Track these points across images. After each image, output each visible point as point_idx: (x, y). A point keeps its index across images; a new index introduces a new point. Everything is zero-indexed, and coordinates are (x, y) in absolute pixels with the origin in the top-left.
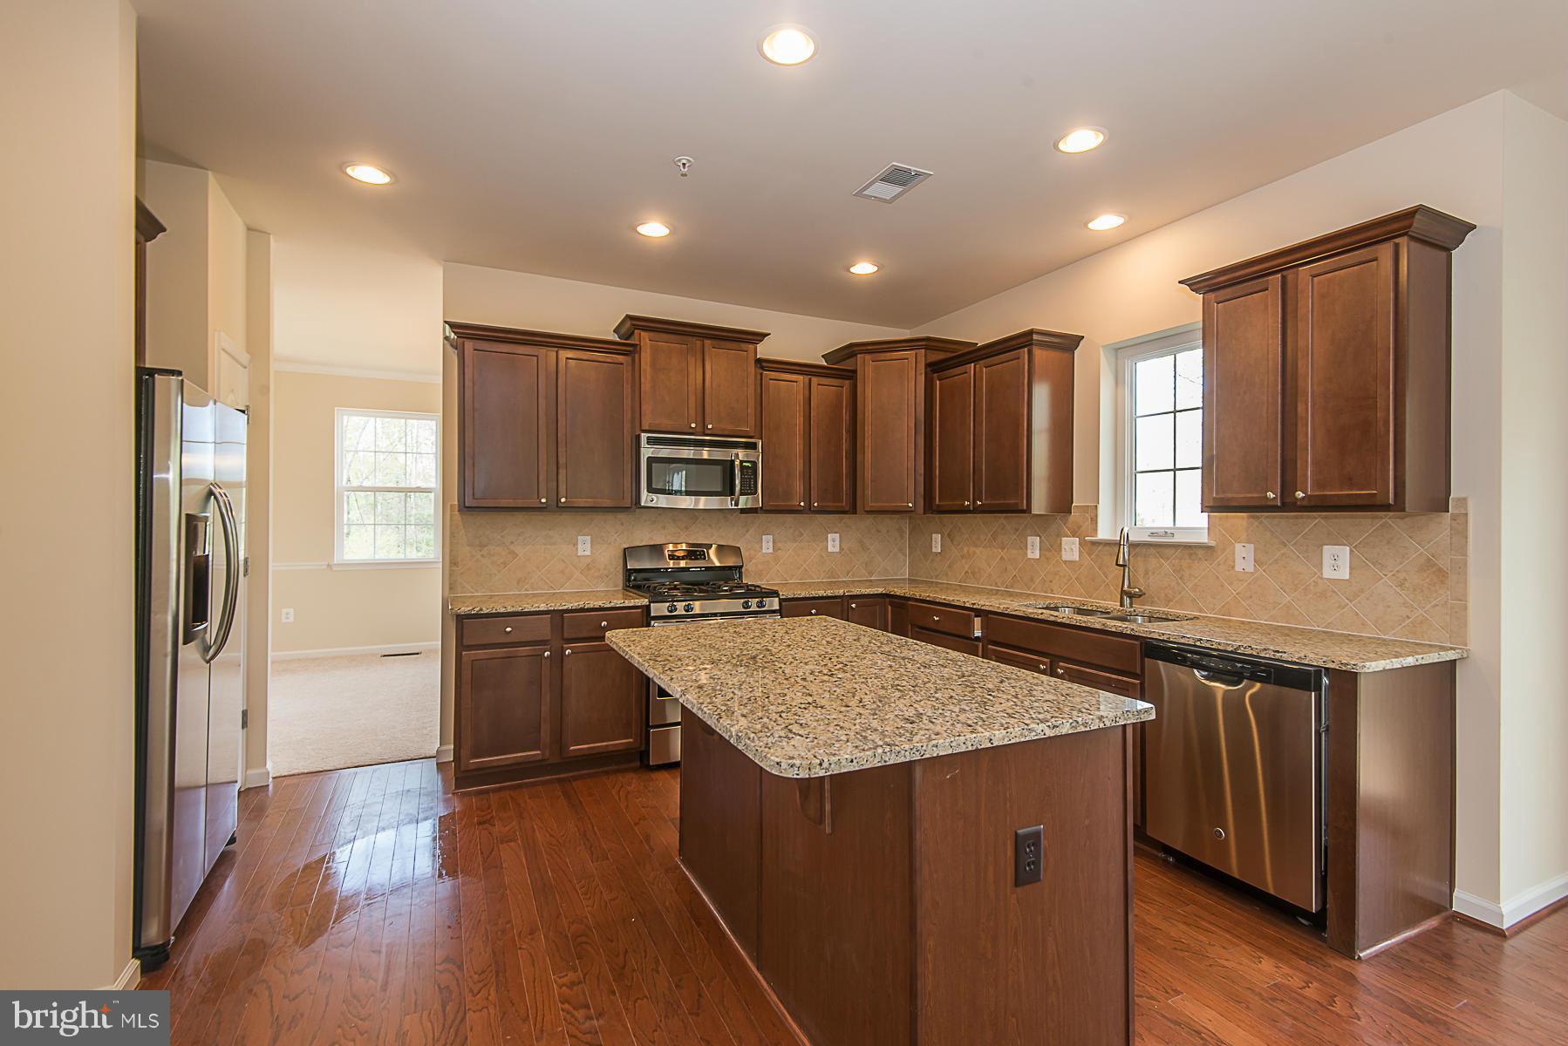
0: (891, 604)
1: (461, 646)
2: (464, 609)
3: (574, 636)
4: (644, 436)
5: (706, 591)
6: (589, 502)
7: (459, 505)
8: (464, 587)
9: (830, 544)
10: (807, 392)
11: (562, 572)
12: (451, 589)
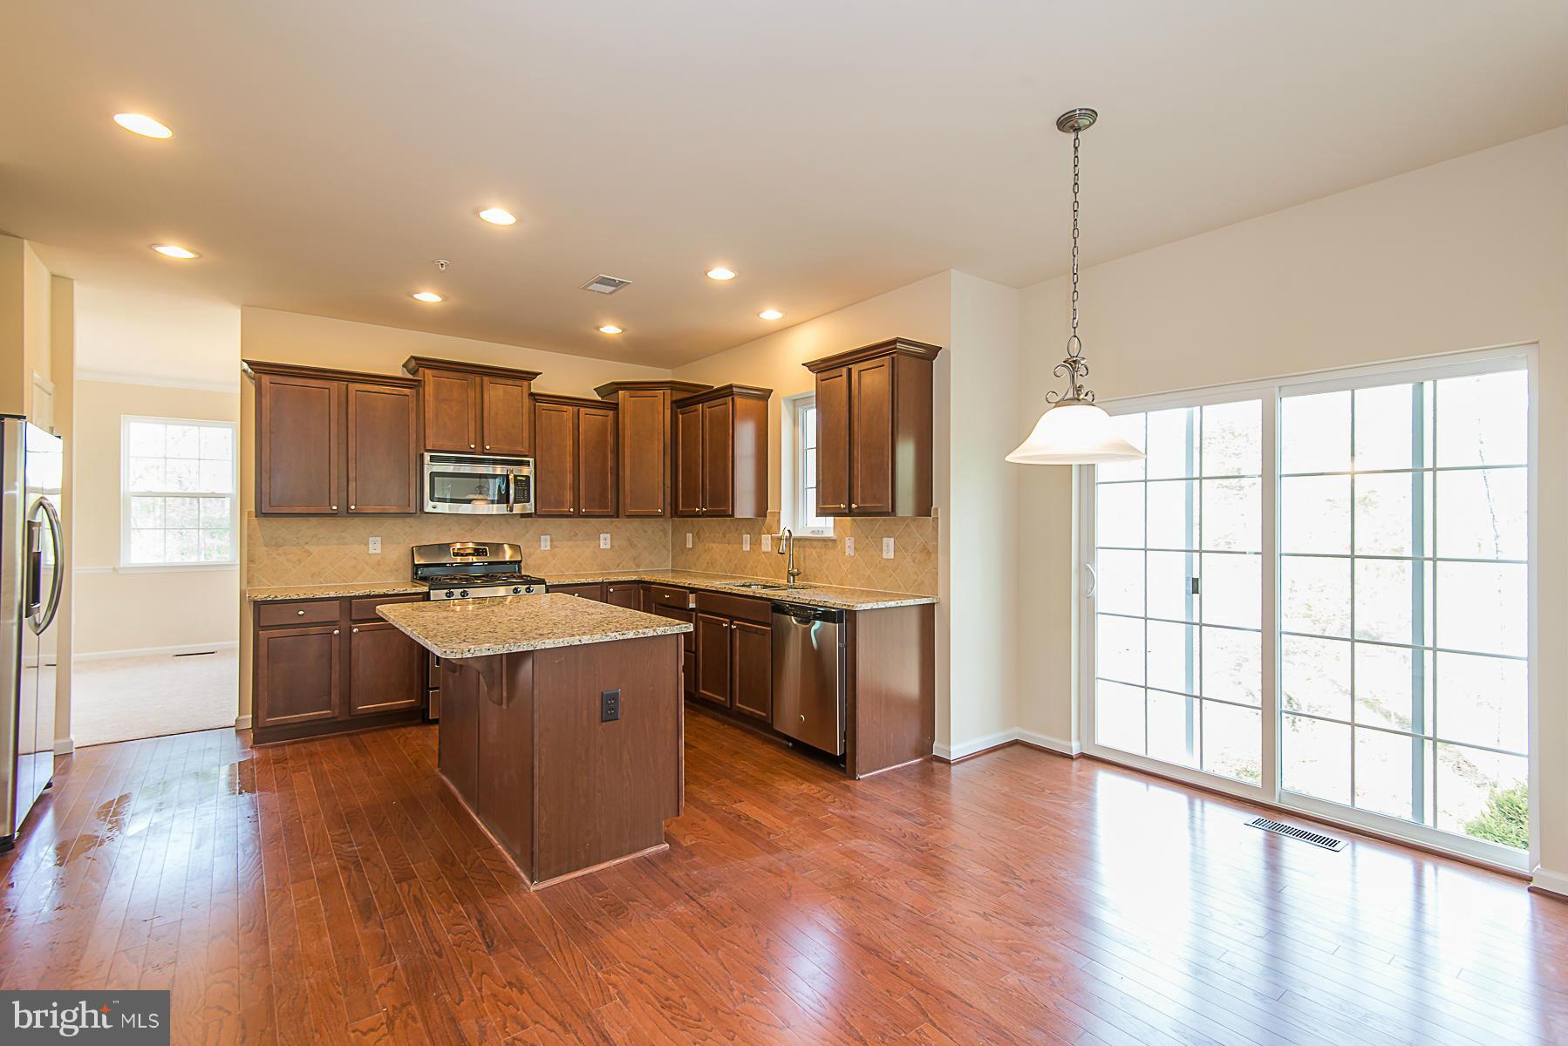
0: (642, 588)
1: (258, 626)
2: (261, 597)
3: (361, 617)
4: (427, 456)
5: (487, 581)
6: (378, 509)
7: (256, 512)
8: (261, 581)
9: (602, 542)
10: (576, 421)
11: (354, 567)
12: (248, 582)
